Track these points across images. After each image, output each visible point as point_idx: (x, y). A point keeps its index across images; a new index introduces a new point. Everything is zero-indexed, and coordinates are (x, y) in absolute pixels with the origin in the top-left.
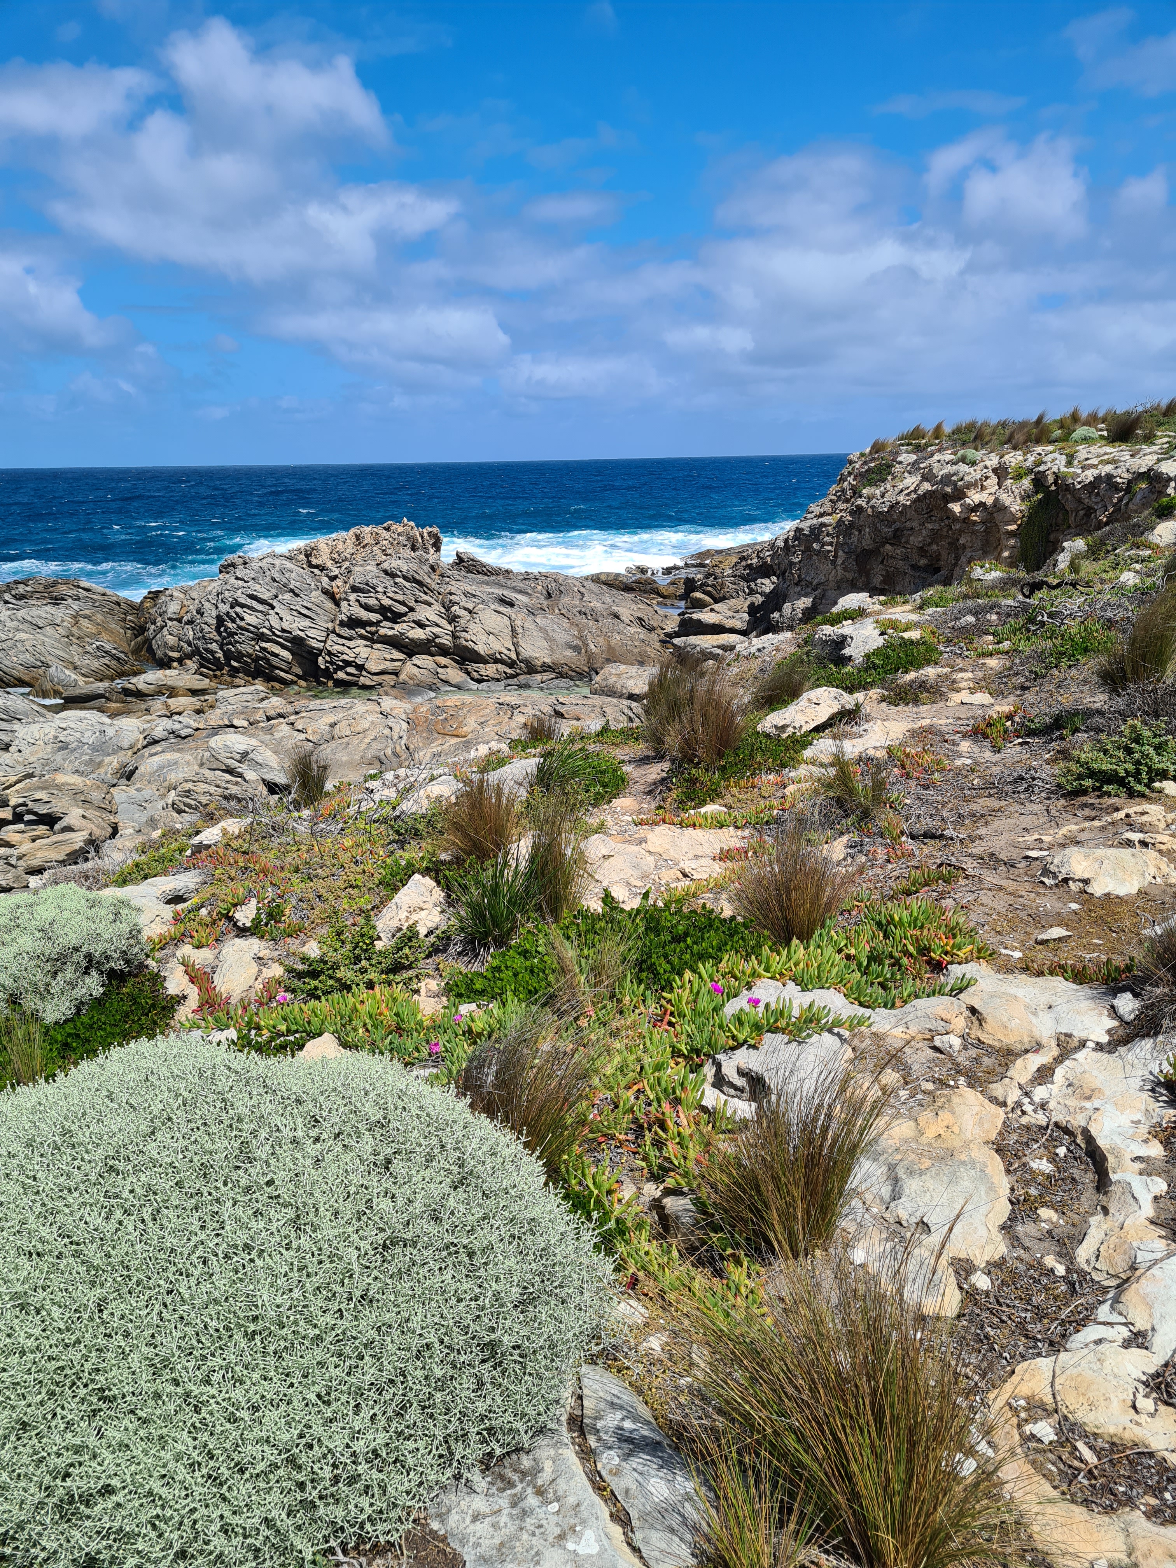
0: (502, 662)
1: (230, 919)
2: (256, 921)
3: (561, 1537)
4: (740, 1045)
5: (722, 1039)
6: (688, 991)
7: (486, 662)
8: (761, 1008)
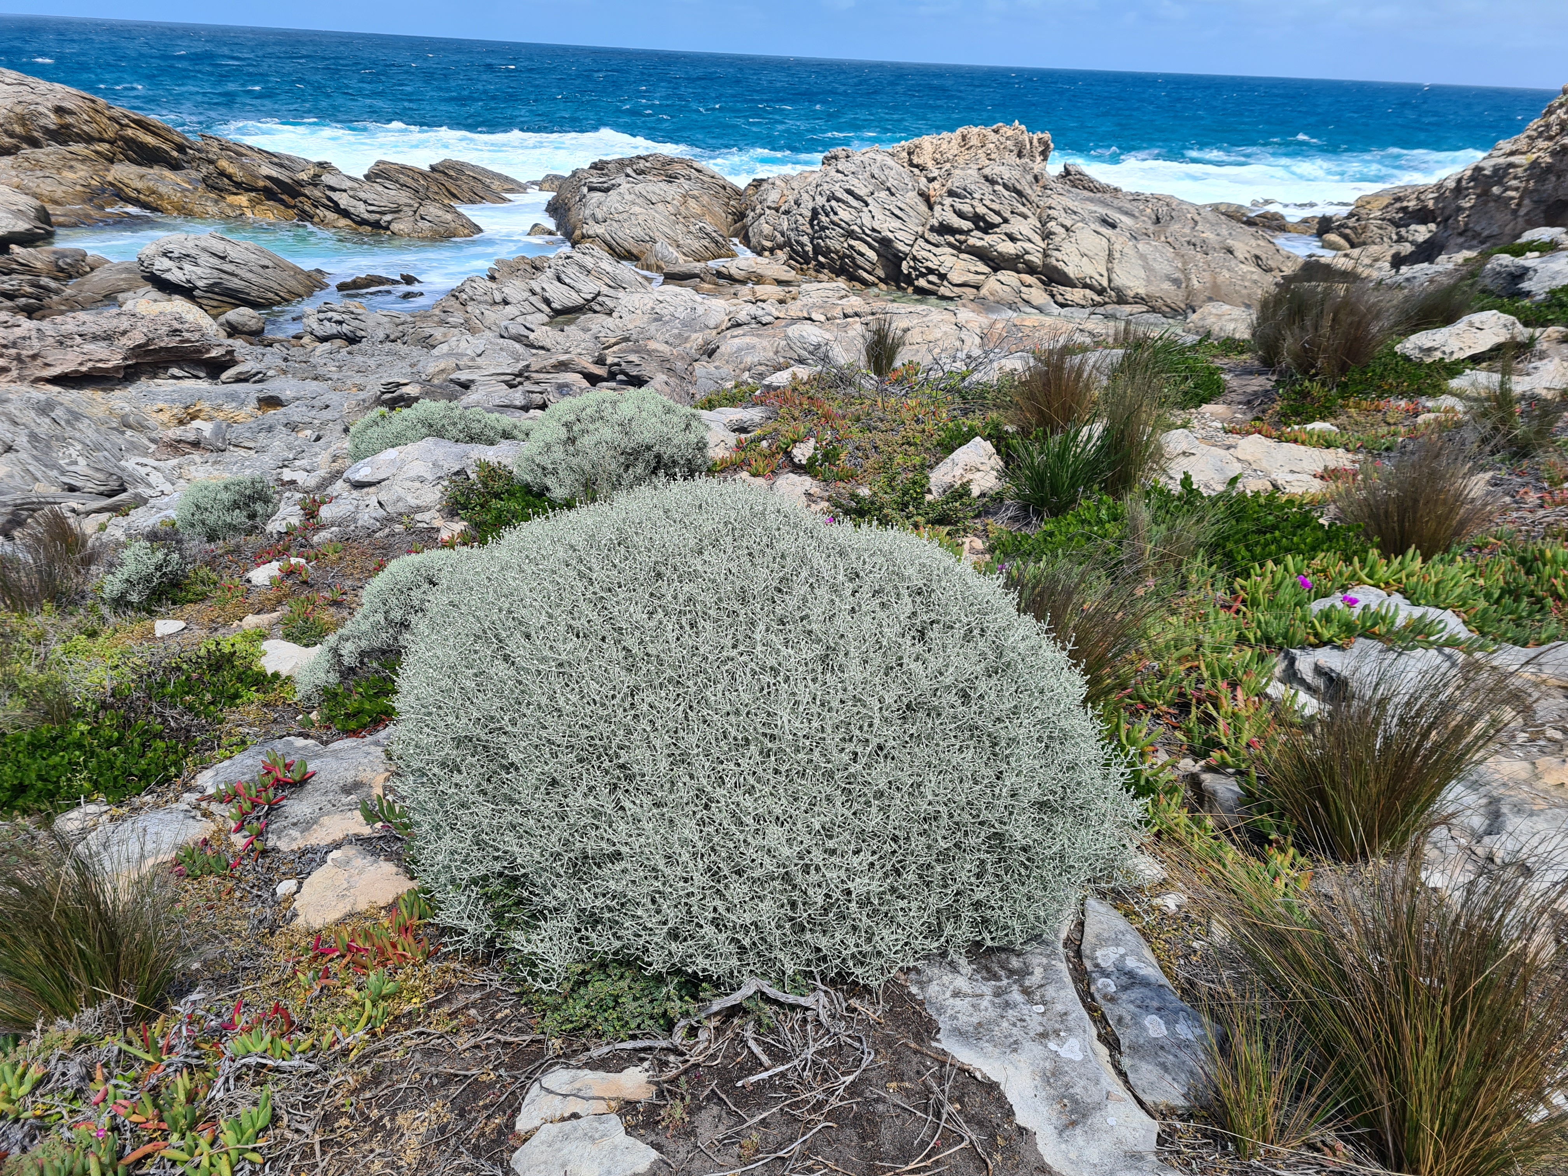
0: (1090, 287)
1: (788, 454)
2: (812, 460)
3: (1044, 1035)
4: (1325, 644)
5: (1301, 633)
6: (1267, 581)
7: (1074, 286)
8: (1357, 610)
